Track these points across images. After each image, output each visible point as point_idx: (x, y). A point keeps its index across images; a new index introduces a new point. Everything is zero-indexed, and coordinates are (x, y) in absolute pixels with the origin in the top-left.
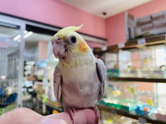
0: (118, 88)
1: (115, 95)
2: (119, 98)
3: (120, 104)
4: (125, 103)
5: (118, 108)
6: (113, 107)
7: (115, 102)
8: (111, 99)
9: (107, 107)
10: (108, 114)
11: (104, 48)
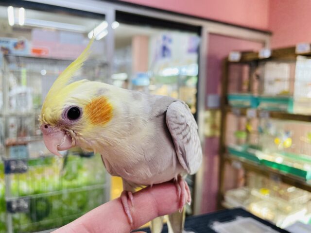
0: (287, 133)
1: (280, 146)
2: (287, 151)
3: (290, 164)
4: (299, 163)
5: (284, 172)
6: (274, 168)
7: (279, 159)
8: (271, 153)
9: (261, 168)
10: (261, 178)
11: (266, 53)
